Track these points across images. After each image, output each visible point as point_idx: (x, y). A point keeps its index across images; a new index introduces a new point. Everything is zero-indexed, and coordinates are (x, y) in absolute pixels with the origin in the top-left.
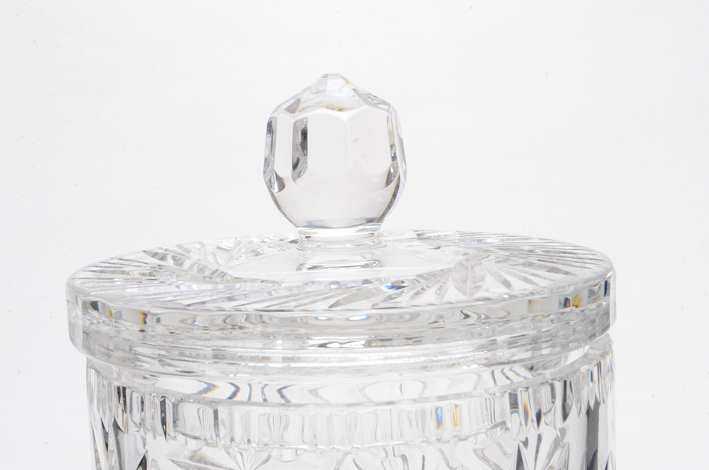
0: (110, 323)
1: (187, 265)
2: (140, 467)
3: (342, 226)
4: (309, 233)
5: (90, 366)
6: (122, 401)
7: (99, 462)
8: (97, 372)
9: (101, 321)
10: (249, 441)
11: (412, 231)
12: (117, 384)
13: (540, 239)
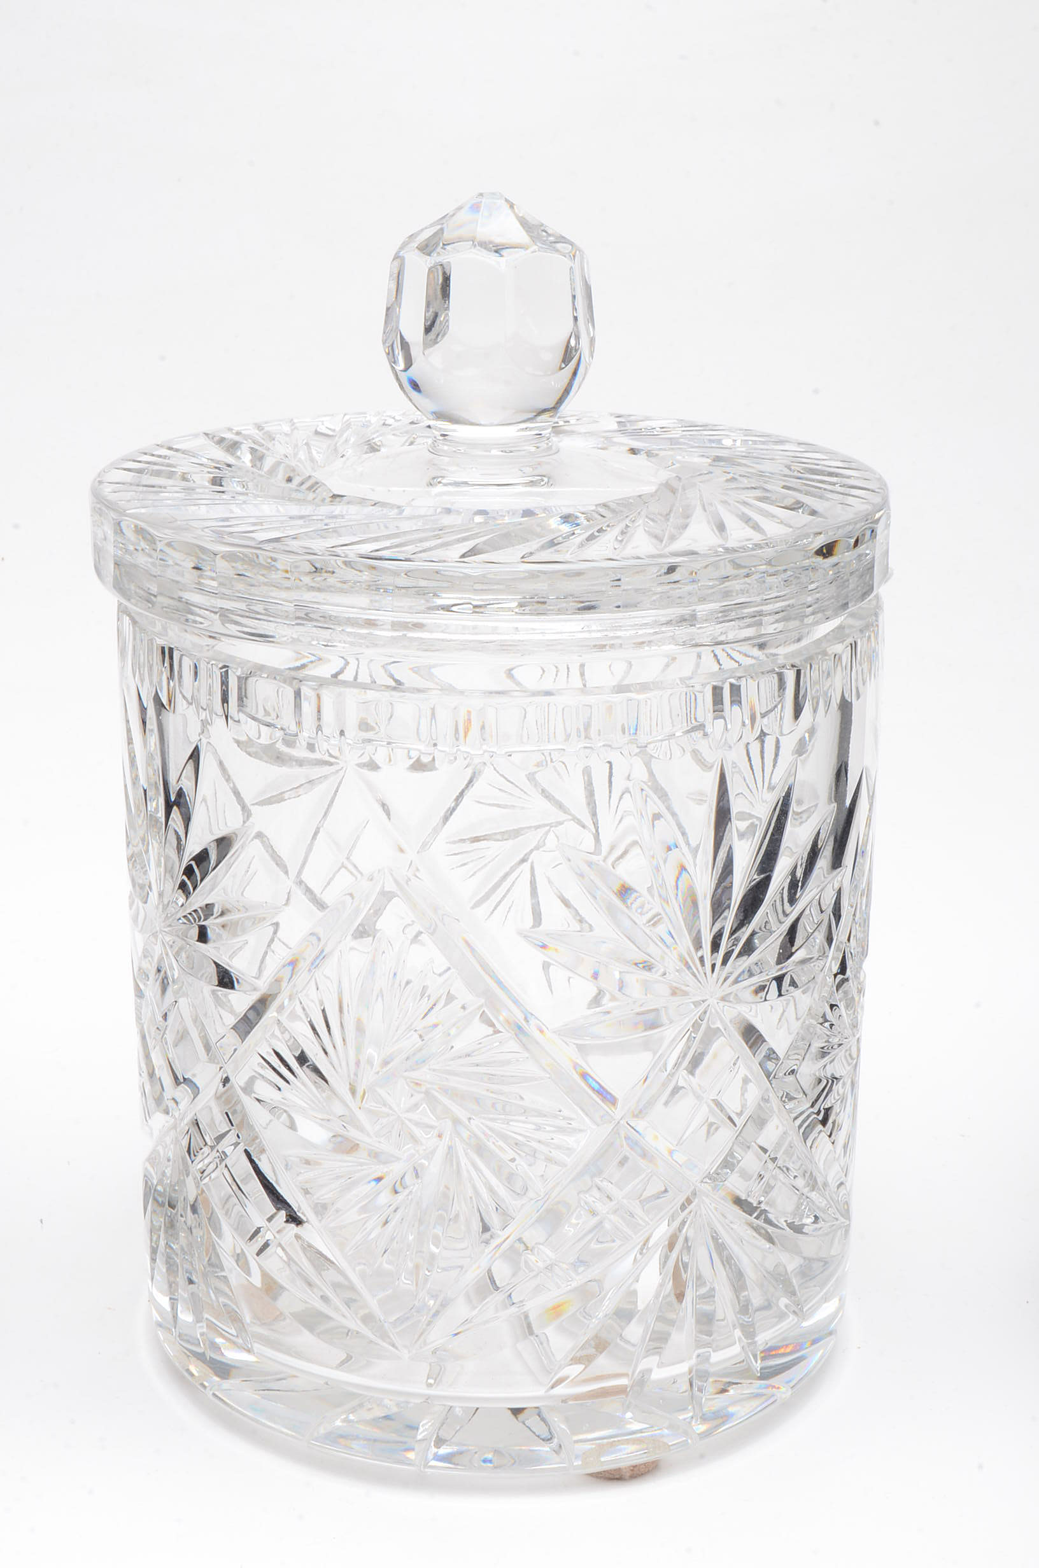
0: (153, 552)
1: (268, 463)
2: (191, 760)
3: (496, 423)
4: (445, 430)
5: (122, 610)
6: (167, 664)
7: (132, 743)
8: (134, 622)
9: (140, 548)
10: (342, 733)
11: (611, 415)
12: (161, 642)
13: (799, 444)
